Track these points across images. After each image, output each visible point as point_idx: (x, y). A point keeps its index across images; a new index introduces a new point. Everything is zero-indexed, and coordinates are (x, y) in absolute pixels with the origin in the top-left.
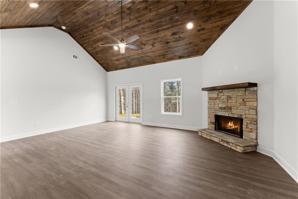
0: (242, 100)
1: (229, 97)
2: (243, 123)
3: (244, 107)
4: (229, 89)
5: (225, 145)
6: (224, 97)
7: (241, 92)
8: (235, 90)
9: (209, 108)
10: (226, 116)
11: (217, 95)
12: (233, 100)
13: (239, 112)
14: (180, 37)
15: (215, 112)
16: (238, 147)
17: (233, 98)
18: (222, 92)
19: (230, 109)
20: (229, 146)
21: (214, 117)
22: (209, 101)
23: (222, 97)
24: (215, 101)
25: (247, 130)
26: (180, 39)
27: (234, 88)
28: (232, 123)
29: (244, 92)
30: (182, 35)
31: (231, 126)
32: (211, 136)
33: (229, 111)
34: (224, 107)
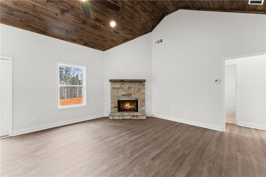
0: (138, 89)
1: (130, 88)
2: (138, 103)
3: (139, 93)
4: (129, 82)
5: (135, 118)
6: (126, 87)
7: (138, 84)
8: (134, 83)
9: (112, 96)
10: (127, 100)
11: (120, 86)
12: (133, 90)
13: (136, 96)
14: (99, 27)
15: (118, 98)
16: (144, 116)
17: (132, 88)
18: (124, 84)
19: (131, 95)
20: (138, 118)
21: (117, 102)
22: (112, 90)
23: (125, 87)
24: (117, 90)
25: (141, 106)
26: (99, 28)
27: (133, 82)
28: (128, 104)
29: (139, 85)
30: (102, 26)
31: (127, 107)
32: (123, 116)
33: (130, 96)
34: (126, 94)
